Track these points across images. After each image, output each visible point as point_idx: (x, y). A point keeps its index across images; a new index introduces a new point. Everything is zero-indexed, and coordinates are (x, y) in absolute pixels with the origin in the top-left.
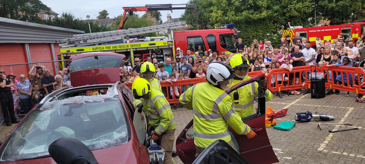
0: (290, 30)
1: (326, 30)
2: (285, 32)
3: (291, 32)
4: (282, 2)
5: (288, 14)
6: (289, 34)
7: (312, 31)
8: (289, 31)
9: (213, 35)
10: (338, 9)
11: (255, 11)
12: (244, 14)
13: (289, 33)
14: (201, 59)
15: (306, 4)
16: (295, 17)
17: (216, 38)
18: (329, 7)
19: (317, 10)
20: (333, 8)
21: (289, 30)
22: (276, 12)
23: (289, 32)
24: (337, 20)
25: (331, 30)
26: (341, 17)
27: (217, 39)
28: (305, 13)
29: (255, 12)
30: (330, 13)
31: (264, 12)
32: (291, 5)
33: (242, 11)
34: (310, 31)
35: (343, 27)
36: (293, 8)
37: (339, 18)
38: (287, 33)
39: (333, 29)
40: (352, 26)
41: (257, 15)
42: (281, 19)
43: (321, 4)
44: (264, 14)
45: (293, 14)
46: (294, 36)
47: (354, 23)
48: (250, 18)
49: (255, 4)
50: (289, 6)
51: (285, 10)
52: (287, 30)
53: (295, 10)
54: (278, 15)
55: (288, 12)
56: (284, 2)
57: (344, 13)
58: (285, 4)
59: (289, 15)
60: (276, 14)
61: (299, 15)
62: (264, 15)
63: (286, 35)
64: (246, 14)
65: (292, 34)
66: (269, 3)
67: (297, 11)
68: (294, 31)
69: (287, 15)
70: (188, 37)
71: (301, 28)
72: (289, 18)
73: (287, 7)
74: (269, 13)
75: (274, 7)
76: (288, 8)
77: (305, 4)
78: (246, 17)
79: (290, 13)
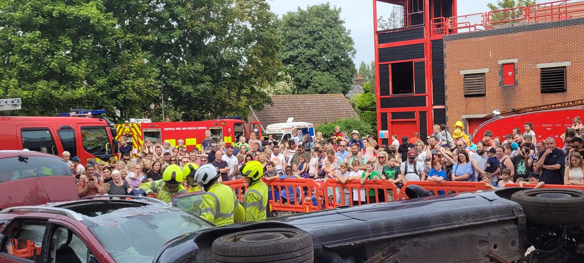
0: (132, 125)
1: (189, 128)
2: (121, 128)
3: (132, 129)
4: (110, 72)
5: (120, 95)
6: (130, 132)
7: (168, 129)
8: (128, 126)
9: (70, 128)
10: (197, 95)
11: (61, 83)
12: (40, 86)
13: (129, 130)
14: (92, 170)
15: (151, 81)
16: (133, 102)
17: (76, 131)
18: (183, 91)
19: (166, 93)
20: (189, 94)
21: (130, 125)
22: (101, 89)
23: (130, 128)
24: (196, 112)
25: (195, 128)
26: (200, 108)
27: (77, 135)
28: (148, 96)
29: (60, 85)
30: (186, 101)
31: (82, 88)
32: (126, 81)
33: (33, 80)
34: (165, 129)
35: (212, 126)
36: (130, 85)
37: (198, 110)
38: (125, 130)
39: (199, 128)
40: (223, 124)
41: (66, 93)
42: (108, 103)
43: (171, 83)
44: (80, 92)
45: (130, 97)
46: (139, 136)
47: (225, 120)
48: (51, 96)
49: (63, 70)
50: (123, 82)
51: (115, 89)
52: (124, 126)
53: (134, 90)
54: (104, 95)
55: (122, 91)
56: (115, 73)
57: (206, 102)
58: (117, 78)
59: (122, 97)
60: (100, 94)
61: (140, 98)
62: (81, 94)
63: (122, 133)
64: (45, 88)
65: (135, 133)
66: (88, 71)
67: (137, 93)
68: (139, 127)
69: (121, 97)
70: (23, 130)
71: (148, 122)
72: (122, 102)
73: (120, 83)
74: (91, 90)
75: (98, 81)
76: (123, 85)
77: (148, 82)
78: (45, 93)
79: (124, 95)
